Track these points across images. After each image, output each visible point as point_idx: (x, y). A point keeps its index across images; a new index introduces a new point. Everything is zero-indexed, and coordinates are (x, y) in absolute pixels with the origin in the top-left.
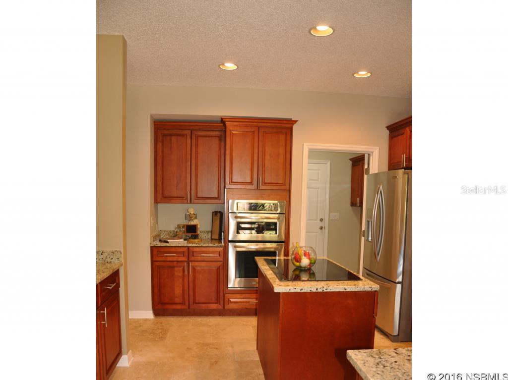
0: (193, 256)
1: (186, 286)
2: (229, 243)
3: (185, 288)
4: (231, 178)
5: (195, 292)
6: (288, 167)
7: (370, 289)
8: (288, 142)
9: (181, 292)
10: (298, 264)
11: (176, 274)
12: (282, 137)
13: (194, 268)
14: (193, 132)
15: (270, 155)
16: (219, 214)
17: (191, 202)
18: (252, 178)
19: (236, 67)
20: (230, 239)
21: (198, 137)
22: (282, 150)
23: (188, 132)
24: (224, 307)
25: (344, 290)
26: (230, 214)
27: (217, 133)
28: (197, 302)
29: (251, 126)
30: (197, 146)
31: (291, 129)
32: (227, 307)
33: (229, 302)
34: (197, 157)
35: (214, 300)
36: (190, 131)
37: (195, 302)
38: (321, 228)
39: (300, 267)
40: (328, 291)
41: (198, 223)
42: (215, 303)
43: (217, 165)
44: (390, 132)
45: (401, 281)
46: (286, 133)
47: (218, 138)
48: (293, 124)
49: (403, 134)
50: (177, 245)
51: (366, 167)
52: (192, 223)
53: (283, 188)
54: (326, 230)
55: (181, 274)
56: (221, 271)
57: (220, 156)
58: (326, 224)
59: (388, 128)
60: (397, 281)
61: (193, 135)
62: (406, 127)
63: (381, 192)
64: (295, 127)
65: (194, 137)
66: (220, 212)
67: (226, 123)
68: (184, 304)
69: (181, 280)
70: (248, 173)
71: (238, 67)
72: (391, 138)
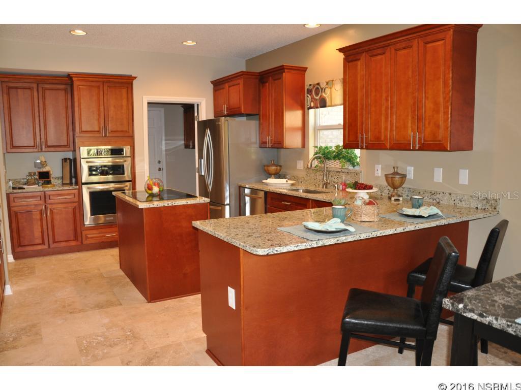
0: (50, 199)
1: (45, 227)
2: (83, 186)
3: (44, 230)
4: (81, 128)
5: (54, 232)
6: (131, 116)
7: (203, 202)
8: (130, 95)
9: (40, 234)
10: (150, 192)
11: (34, 217)
12: (124, 91)
13: (52, 211)
14: (39, 85)
15: (115, 107)
16: (68, 161)
17: (42, 151)
18: (100, 128)
19: (85, 33)
20: (83, 181)
21: (44, 89)
22: (124, 103)
23: (35, 86)
24: (82, 243)
25: (186, 204)
26: (82, 160)
27: (63, 87)
28: (56, 241)
29: (97, 81)
30: (44, 98)
31: (132, 84)
32: (85, 242)
33: (87, 238)
34: (45, 109)
35: (72, 238)
36: (36, 85)
37: (54, 242)
38: (160, 169)
39: (153, 194)
40: (176, 204)
41: (50, 170)
42: (74, 240)
43: (64, 115)
44: (214, 86)
45: (228, 203)
46: (127, 87)
47: (64, 91)
48: (133, 80)
49: (224, 88)
50: (34, 190)
51: (196, 114)
52: (44, 170)
53: (127, 134)
54: (165, 171)
55: (38, 217)
56: (77, 210)
57: (67, 108)
58: (163, 165)
59: (212, 82)
60: (226, 203)
61: (39, 88)
62: (225, 83)
63: (209, 136)
64: (135, 82)
65: (40, 90)
66: (69, 159)
67: (73, 78)
68: (44, 244)
69: (39, 222)
70: (96, 123)
71: (87, 33)
72: (215, 91)
